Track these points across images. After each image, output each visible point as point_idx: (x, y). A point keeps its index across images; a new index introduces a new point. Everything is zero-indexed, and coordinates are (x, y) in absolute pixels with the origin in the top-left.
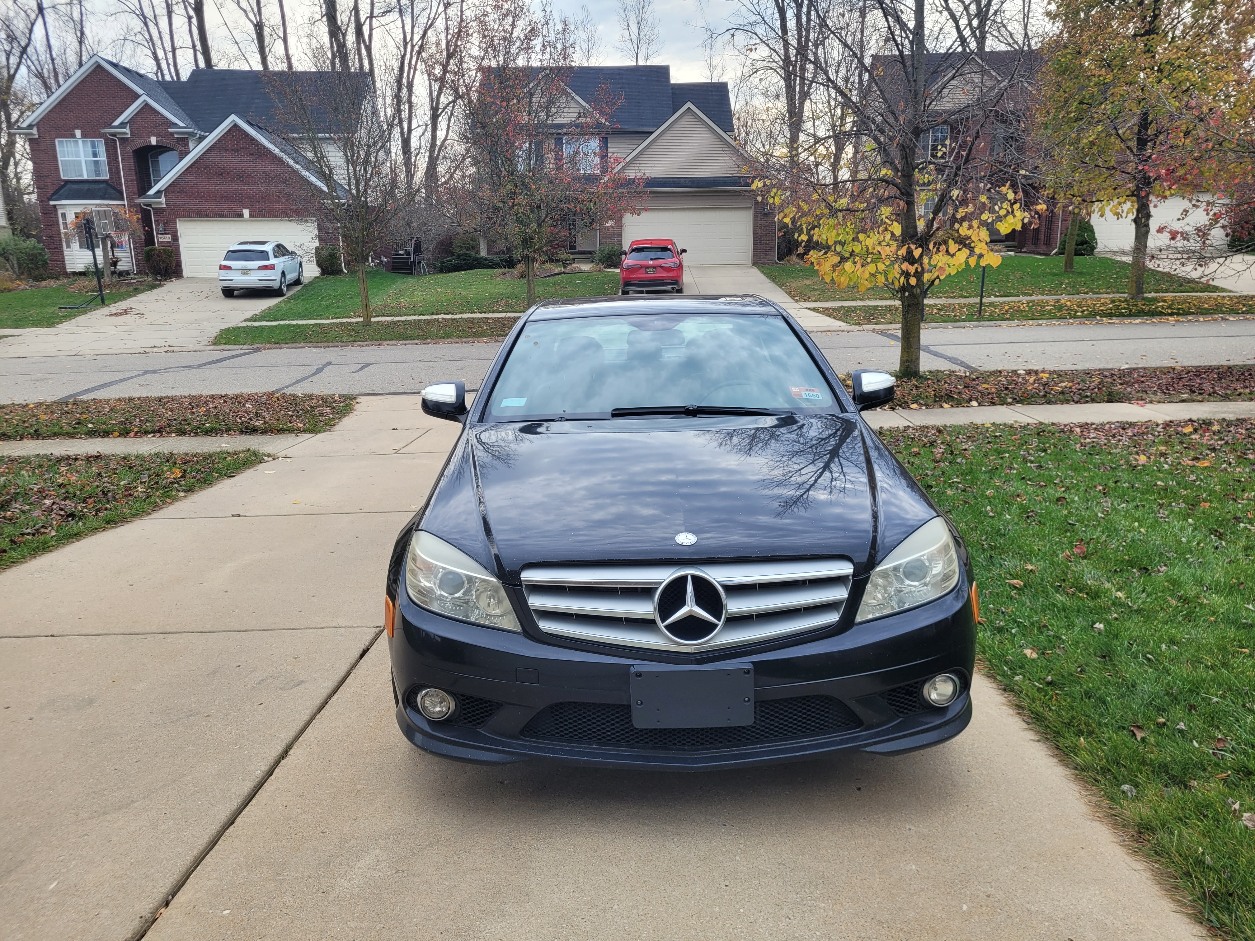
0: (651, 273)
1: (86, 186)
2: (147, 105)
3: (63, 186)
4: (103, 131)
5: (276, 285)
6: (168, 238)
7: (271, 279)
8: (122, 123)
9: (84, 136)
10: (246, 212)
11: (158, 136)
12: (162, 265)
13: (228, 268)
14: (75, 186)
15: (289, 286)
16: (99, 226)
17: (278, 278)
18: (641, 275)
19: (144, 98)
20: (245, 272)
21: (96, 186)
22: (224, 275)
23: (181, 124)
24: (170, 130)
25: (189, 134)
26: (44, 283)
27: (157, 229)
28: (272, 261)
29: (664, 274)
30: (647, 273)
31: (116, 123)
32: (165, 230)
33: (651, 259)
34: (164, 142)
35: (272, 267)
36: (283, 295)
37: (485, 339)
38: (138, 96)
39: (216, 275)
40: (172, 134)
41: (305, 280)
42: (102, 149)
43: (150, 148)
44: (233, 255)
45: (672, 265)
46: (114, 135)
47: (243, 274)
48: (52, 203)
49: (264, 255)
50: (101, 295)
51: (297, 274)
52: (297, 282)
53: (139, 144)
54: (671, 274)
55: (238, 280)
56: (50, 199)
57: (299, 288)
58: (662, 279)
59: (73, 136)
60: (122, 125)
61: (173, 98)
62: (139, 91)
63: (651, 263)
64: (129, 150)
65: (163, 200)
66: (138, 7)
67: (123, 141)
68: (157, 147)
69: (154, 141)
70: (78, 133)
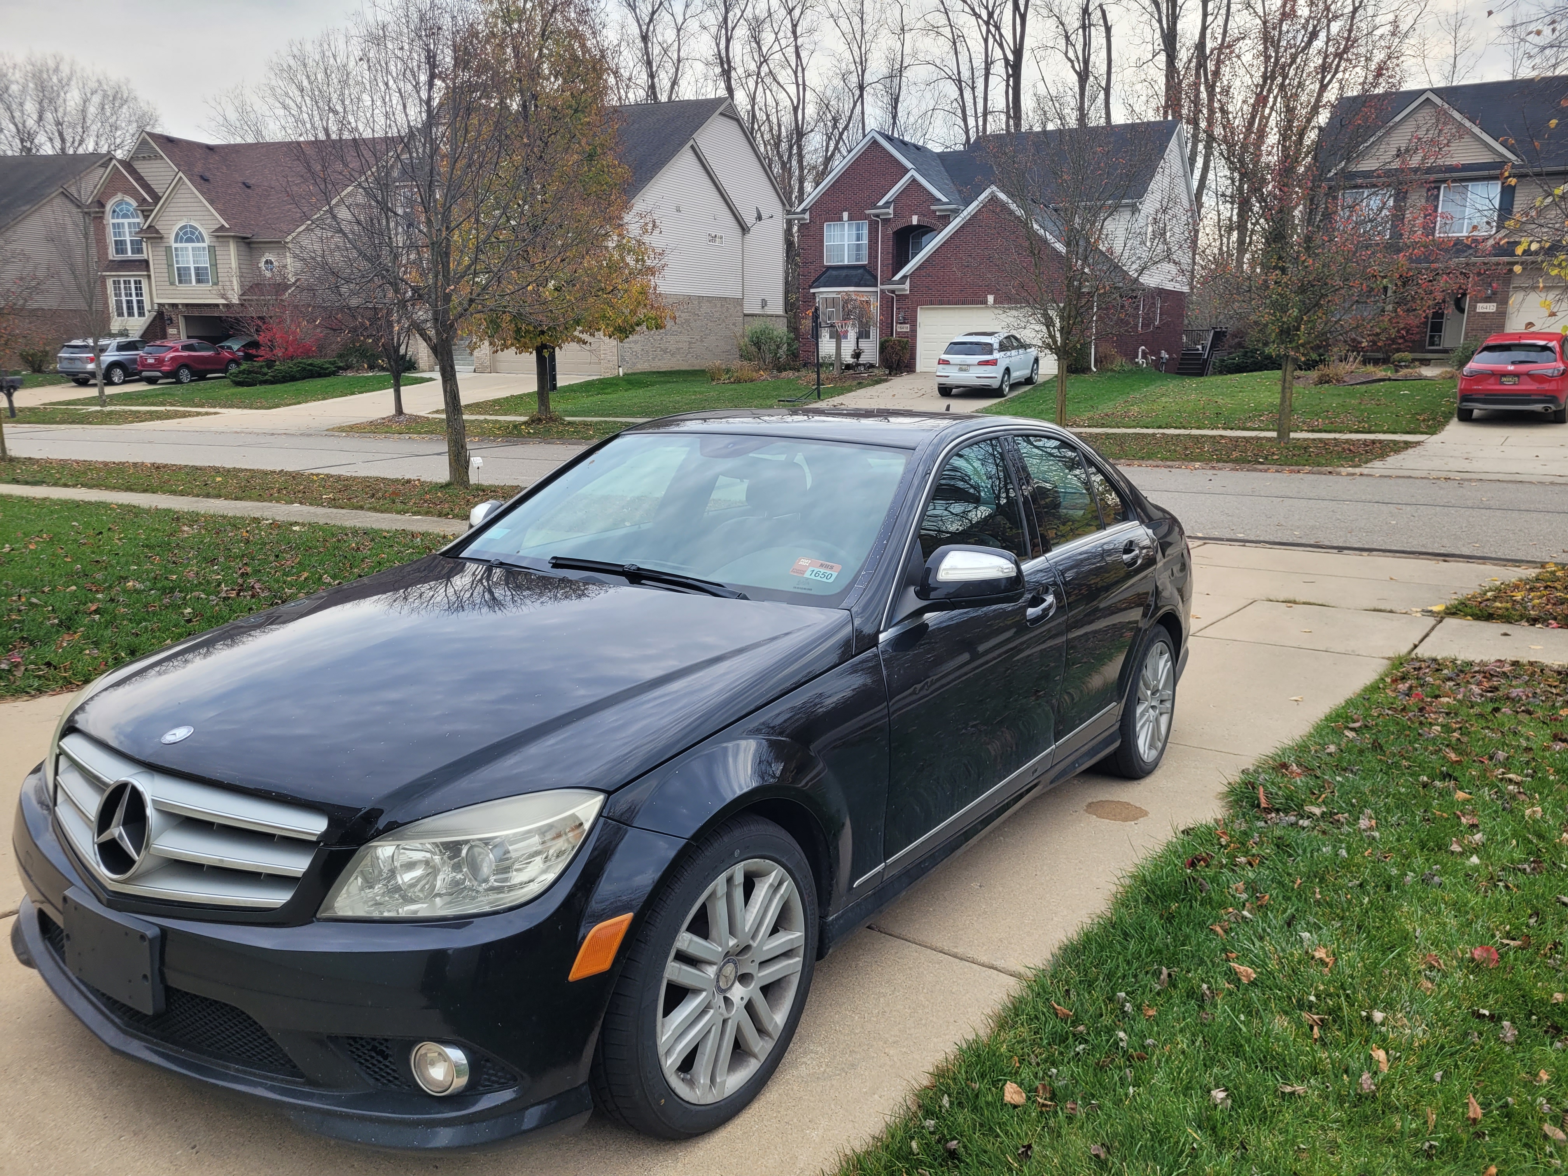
0: (1509, 384)
1: (844, 273)
2: (914, 180)
3: (824, 273)
4: (867, 212)
5: (995, 384)
6: (906, 328)
7: (991, 376)
8: (887, 203)
9: (850, 219)
10: (991, 299)
11: (921, 215)
12: (895, 358)
13: (946, 362)
14: (834, 273)
15: (1014, 386)
16: (825, 314)
17: (1000, 376)
18: (1492, 386)
19: (912, 173)
20: (963, 367)
21: (854, 272)
22: (942, 370)
23: (945, 199)
24: (933, 208)
25: (951, 210)
26: (784, 374)
27: (897, 318)
28: (996, 355)
29: (1534, 386)
30: (1502, 384)
31: (881, 203)
32: (904, 318)
33: (1513, 363)
34: (926, 222)
35: (994, 363)
36: (1003, 396)
37: (1197, 465)
38: (907, 171)
39: (934, 370)
40: (934, 211)
41: (1039, 379)
42: (865, 232)
43: (911, 229)
44: (956, 347)
45: (1549, 372)
46: (877, 216)
47: (961, 370)
48: (812, 291)
49: (987, 349)
50: (818, 389)
51: (1029, 371)
52: (1029, 381)
53: (901, 224)
54: (1546, 386)
55: (955, 376)
56: (811, 287)
57: (1027, 388)
58: (1528, 393)
59: (840, 219)
60: (887, 205)
61: (947, 171)
62: (909, 165)
63: (1511, 368)
64: (890, 232)
65: (907, 286)
66: (956, 72)
67: (886, 221)
68: (918, 227)
69: (915, 220)
70: (845, 215)
